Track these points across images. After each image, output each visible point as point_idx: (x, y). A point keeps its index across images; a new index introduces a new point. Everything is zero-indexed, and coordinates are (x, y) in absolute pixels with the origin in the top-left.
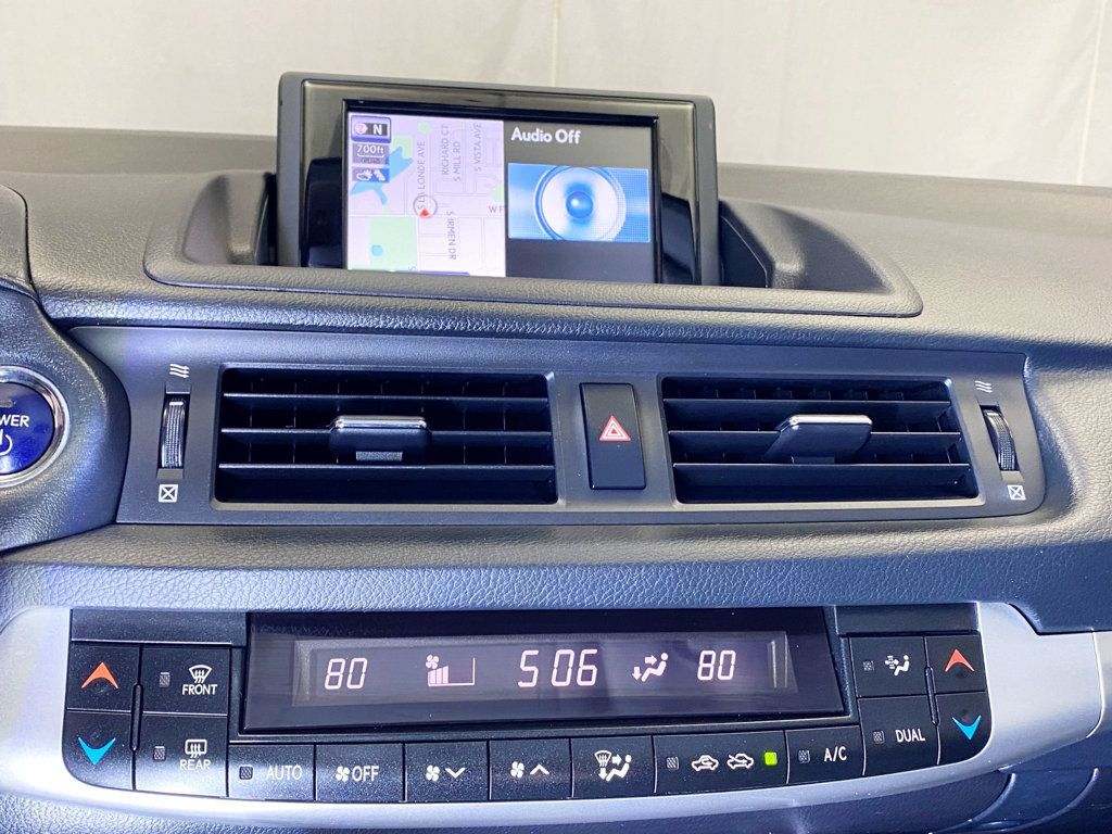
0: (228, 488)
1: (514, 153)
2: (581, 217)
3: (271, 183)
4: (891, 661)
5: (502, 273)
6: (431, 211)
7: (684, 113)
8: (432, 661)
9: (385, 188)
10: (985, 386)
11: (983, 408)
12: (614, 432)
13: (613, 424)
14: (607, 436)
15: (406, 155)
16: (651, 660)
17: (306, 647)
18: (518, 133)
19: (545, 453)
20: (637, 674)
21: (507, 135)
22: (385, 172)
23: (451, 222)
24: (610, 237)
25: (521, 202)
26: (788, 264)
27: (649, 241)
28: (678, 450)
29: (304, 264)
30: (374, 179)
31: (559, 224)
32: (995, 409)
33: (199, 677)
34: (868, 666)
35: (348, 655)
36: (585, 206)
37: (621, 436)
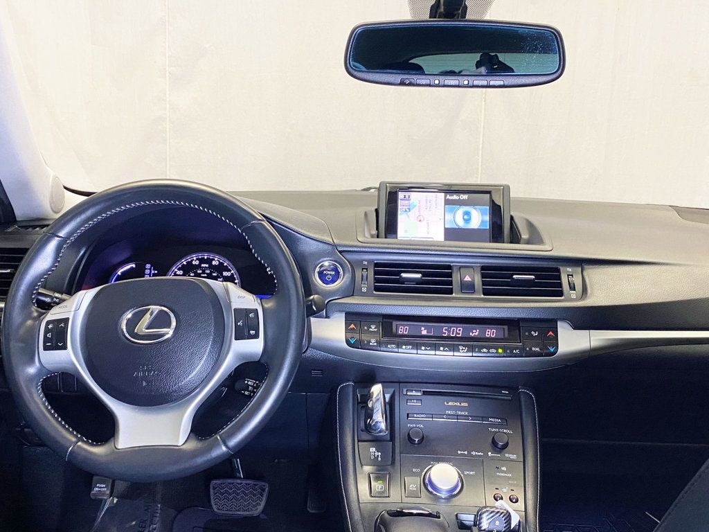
0: (377, 289)
1: (447, 202)
2: (467, 221)
3: (377, 211)
4: (533, 333)
5: (443, 240)
6: (422, 219)
7: (500, 189)
8: (423, 328)
9: (409, 213)
10: (569, 269)
11: (568, 275)
12: (467, 279)
13: (467, 277)
14: (466, 279)
15: (415, 204)
16: (475, 331)
17: (395, 323)
18: (448, 197)
19: (450, 283)
20: (471, 334)
21: (445, 197)
22: (409, 209)
23: (428, 223)
24: (476, 227)
25: (449, 217)
26: (525, 236)
27: (488, 228)
28: (484, 283)
29: (386, 238)
30: (406, 211)
31: (461, 223)
32: (572, 275)
33: (373, 327)
34: (527, 334)
35: (404, 325)
36: (469, 218)
37: (470, 279)
